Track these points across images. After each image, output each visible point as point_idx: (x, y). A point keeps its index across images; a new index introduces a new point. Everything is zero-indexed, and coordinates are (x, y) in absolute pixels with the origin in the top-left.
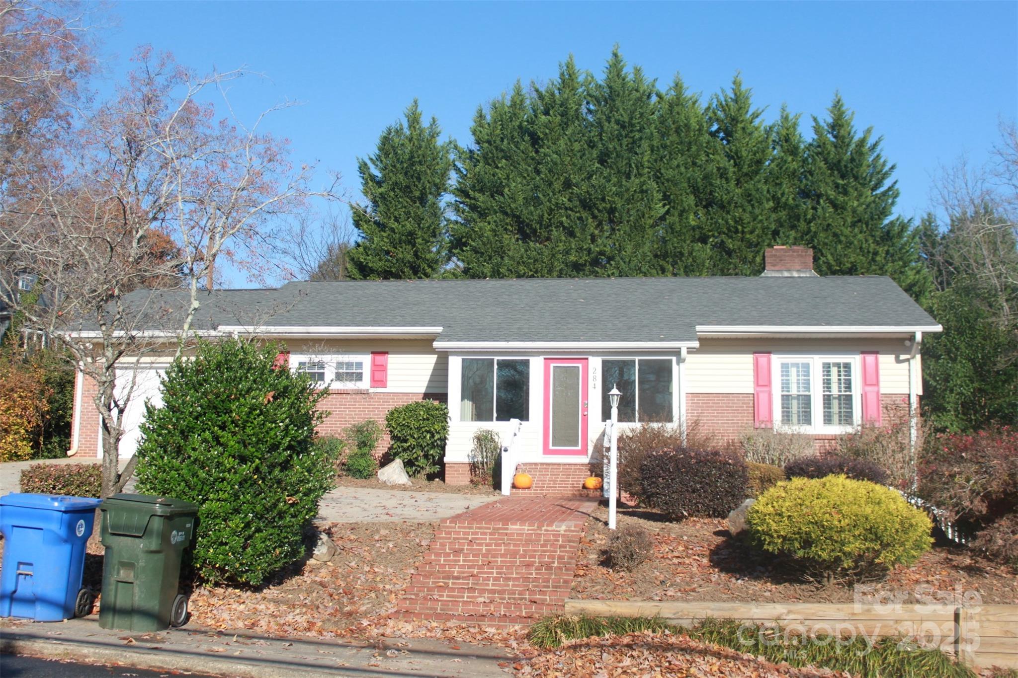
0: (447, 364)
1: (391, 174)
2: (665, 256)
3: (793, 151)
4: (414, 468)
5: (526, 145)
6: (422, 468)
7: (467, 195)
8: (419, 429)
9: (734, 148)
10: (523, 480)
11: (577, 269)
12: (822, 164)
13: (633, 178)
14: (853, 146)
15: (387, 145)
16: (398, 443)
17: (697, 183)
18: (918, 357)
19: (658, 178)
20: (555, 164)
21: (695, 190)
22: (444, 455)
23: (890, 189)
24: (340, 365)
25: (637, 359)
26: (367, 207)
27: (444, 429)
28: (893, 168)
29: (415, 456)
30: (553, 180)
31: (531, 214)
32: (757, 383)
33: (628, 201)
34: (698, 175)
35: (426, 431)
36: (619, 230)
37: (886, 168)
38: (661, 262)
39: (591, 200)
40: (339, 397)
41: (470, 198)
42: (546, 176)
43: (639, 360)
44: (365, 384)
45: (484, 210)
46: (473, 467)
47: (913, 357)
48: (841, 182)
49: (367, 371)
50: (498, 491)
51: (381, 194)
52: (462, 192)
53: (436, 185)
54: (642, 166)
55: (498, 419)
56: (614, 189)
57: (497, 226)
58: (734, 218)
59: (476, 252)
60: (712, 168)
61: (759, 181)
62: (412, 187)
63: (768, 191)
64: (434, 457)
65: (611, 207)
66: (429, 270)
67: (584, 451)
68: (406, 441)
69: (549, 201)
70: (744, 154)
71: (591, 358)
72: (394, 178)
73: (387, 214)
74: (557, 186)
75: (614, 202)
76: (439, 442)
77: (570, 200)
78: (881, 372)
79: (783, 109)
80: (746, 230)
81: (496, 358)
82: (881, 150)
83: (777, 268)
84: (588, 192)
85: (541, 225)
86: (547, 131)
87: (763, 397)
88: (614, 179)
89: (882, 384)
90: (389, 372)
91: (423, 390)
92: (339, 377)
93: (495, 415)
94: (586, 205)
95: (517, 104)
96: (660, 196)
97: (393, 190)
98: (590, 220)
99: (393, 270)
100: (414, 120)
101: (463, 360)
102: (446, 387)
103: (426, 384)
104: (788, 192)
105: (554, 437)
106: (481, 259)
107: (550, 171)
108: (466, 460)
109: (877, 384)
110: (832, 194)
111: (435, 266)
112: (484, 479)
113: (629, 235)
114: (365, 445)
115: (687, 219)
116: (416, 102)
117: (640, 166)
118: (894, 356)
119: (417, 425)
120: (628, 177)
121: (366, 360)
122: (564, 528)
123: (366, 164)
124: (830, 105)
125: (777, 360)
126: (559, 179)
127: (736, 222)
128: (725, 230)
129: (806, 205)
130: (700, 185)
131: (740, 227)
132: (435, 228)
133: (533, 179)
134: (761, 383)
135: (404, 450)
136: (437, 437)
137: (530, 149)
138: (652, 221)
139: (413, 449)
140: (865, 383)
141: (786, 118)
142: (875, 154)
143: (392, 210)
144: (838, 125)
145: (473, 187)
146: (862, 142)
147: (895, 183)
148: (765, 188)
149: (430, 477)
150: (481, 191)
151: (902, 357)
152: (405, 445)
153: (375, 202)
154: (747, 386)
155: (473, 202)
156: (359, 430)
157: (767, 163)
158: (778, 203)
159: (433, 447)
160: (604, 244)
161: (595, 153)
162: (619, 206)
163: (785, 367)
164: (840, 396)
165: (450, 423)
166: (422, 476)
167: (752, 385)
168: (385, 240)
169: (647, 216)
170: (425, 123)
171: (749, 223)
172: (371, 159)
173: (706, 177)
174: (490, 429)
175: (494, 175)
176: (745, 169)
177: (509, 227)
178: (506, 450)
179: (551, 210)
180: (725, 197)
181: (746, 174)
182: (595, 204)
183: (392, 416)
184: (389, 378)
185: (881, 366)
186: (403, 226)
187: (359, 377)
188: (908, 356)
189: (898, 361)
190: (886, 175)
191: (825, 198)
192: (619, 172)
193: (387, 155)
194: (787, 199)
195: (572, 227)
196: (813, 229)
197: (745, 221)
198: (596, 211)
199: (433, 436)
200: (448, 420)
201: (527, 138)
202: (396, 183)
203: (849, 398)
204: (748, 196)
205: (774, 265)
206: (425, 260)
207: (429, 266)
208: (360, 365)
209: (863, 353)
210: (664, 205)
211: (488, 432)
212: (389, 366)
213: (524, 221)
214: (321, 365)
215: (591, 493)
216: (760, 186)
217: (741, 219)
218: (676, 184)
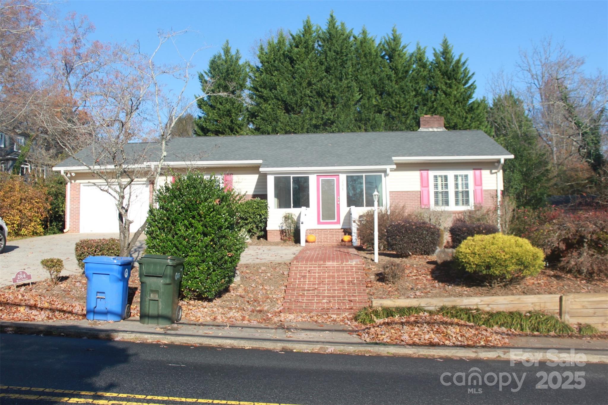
0: (266, 179)
2: (361, 120)
3: (424, 66)
4: (252, 233)
5: (287, 63)
6: (255, 233)
7: (257, 90)
8: (254, 213)
9: (394, 65)
10: (311, 238)
11: (316, 128)
12: (438, 72)
13: (343, 80)
14: (454, 63)
15: (214, 66)
16: (243, 221)
18: (501, 171)
19: (356, 80)
20: (303, 73)
21: (375, 86)
22: (266, 226)
23: (472, 85)
25: (364, 175)
26: (204, 97)
27: (266, 213)
28: (473, 74)
29: (252, 227)
30: (302, 82)
31: (291, 100)
32: (422, 186)
33: (341, 92)
34: (377, 78)
35: (258, 214)
36: (337, 107)
37: (470, 75)
38: (359, 124)
39: (322, 92)
41: (259, 92)
42: (299, 80)
43: (365, 176)
45: (267, 98)
46: (282, 232)
47: (499, 171)
48: (448, 81)
50: (298, 244)
52: (255, 88)
53: (240, 85)
54: (348, 74)
55: (294, 207)
56: (334, 86)
57: (274, 106)
58: (396, 100)
59: (263, 120)
60: (383, 75)
61: (407, 81)
62: (228, 86)
63: (412, 86)
64: (261, 227)
65: (333, 96)
66: (239, 130)
67: (338, 222)
68: (247, 219)
69: (301, 93)
70: (400, 68)
71: (340, 175)
72: (218, 82)
74: (304, 84)
75: (334, 93)
76: (264, 220)
77: (311, 92)
78: (483, 179)
79: (418, 44)
80: (401, 107)
81: (292, 176)
82: (468, 65)
83: (426, 127)
84: (321, 88)
85: (297, 105)
86: (298, 56)
87: (425, 193)
88: (334, 81)
89: (483, 185)
90: (234, 184)
91: (252, 193)
93: (292, 205)
94: (320, 94)
95: (281, 42)
96: (358, 90)
98: (322, 102)
99: (220, 130)
100: (227, 51)
101: (275, 177)
102: (266, 191)
103: (253, 190)
104: (423, 87)
105: (323, 215)
106: (266, 123)
107: (301, 77)
108: (278, 229)
109: (481, 185)
110: (444, 88)
111: (242, 127)
112: (289, 238)
113: (343, 110)
115: (371, 101)
116: (227, 42)
117: (347, 74)
118: (489, 171)
119: (253, 211)
120: (341, 80)
122: (354, 263)
123: (202, 75)
124: (441, 42)
125: (432, 174)
126: (305, 81)
127: (396, 102)
128: (391, 107)
129: (431, 93)
130: (377, 83)
131: (398, 105)
132: (241, 108)
133: (291, 81)
134: (424, 185)
135: (246, 224)
136: (263, 217)
137: (290, 65)
138: (354, 103)
139: (251, 223)
140: (476, 184)
141: (419, 49)
142: (465, 67)
144: (446, 52)
145: (260, 86)
146: (458, 61)
147: (474, 82)
149: (259, 238)
150: (265, 88)
151: (494, 171)
152: (246, 222)
154: (417, 187)
155: (260, 93)
157: (411, 72)
158: (417, 92)
159: (261, 222)
160: (329, 115)
161: (323, 67)
162: (337, 95)
163: (435, 177)
164: (463, 191)
165: (269, 210)
166: (255, 237)
167: (419, 186)
168: (215, 114)
169: (351, 100)
170: (233, 52)
171: (403, 103)
172: (205, 72)
173: (380, 80)
174: (290, 212)
175: (271, 80)
176: (400, 75)
177: (280, 107)
178: (302, 223)
179: (302, 97)
180: (390, 90)
181: (400, 78)
182: (324, 94)
185: (483, 176)
186: (225, 107)
188: (496, 171)
189: (491, 173)
190: (469, 78)
191: (440, 90)
192: (336, 77)
193: (214, 70)
194: (422, 91)
195: (313, 106)
196: (435, 106)
198: (325, 98)
199: (261, 216)
200: (268, 208)
201: (288, 60)
203: (467, 192)
204: (402, 88)
205: (425, 125)
206: (236, 124)
207: (239, 128)
209: (474, 169)
210: (360, 94)
211: (289, 214)
212: (234, 181)
213: (288, 103)
215: (347, 244)
216: (408, 84)
217: (399, 101)
218: (366, 83)
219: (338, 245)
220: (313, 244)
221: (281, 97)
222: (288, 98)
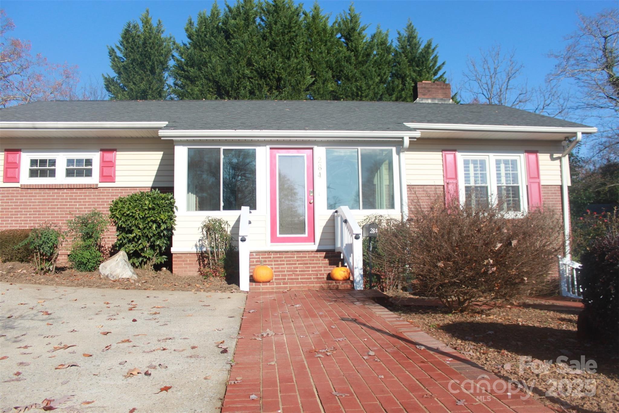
0: (173, 154)
1: (130, 53)
3: (388, 50)
4: (140, 259)
5: (221, 38)
6: (149, 259)
7: (183, 70)
8: (144, 218)
9: (354, 45)
10: (263, 273)
13: (292, 59)
14: (422, 47)
15: (128, 36)
16: (123, 234)
17: (332, 65)
18: (567, 156)
19: (309, 59)
20: (242, 48)
21: (331, 69)
22: (171, 245)
23: (441, 77)
24: (70, 162)
25: (359, 148)
26: (114, 77)
27: (171, 219)
28: (443, 64)
29: (141, 247)
30: (240, 59)
31: (226, 81)
32: (445, 176)
33: (290, 74)
34: (333, 60)
35: (152, 221)
36: (285, 91)
37: (438, 64)
39: (265, 72)
40: (69, 191)
41: (184, 71)
42: (236, 57)
44: (94, 179)
45: (194, 78)
46: (202, 257)
47: (565, 156)
48: (418, 69)
49: (96, 168)
50: (234, 286)
51: (123, 66)
52: (180, 67)
53: (161, 62)
54: (298, 52)
55: (225, 208)
56: (281, 65)
57: (203, 88)
58: (357, 86)
60: (341, 56)
61: (369, 66)
62: (145, 63)
63: (375, 71)
64: (160, 248)
65: (279, 77)
67: (312, 238)
68: (131, 232)
69: (238, 72)
70: (360, 49)
71: (316, 148)
72: (132, 57)
73: (128, 80)
74: (243, 63)
75: (281, 73)
76: (165, 232)
77: (251, 72)
78: (541, 168)
79: (378, 27)
80: (363, 95)
81: (222, 148)
82: (437, 53)
83: (426, 97)
84: (264, 66)
85: (232, 88)
86: (235, 29)
87: (451, 188)
88: (280, 60)
89: (542, 177)
90: (117, 168)
91: (150, 184)
92: (70, 173)
93: (222, 204)
94: (263, 75)
95: (214, 15)
96: (310, 71)
97: (132, 64)
98: (265, 86)
100: (146, 22)
101: (189, 149)
102: (173, 182)
103: (153, 178)
105: (281, 225)
107: (238, 53)
108: (194, 250)
109: (538, 177)
112: (215, 271)
113: (291, 95)
114: (91, 237)
115: (327, 86)
116: (147, 11)
117: (297, 51)
118: (549, 155)
119: (142, 215)
120: (289, 59)
121: (96, 157)
123: (113, 50)
124: (405, 26)
125: (461, 157)
126: (244, 59)
127: (357, 89)
130: (334, 66)
131: (360, 93)
132: (160, 90)
133: (226, 59)
134: (449, 176)
135: (130, 241)
136: (163, 227)
137: (225, 41)
138: (305, 87)
139: (139, 239)
140: (529, 176)
141: (380, 32)
142: (434, 55)
143: (131, 77)
144: (411, 38)
145: (187, 64)
146: (428, 46)
147: (444, 73)
148: (374, 69)
149: (157, 267)
150: (192, 66)
151: (555, 156)
152: (131, 236)
153: (119, 73)
154: (438, 179)
155: (186, 73)
156: (84, 222)
157: (372, 57)
158: (382, 79)
159: (160, 237)
161: (267, 43)
162: (284, 76)
163: (466, 162)
164: (507, 187)
165: (177, 213)
166: (149, 266)
167: (441, 177)
169: (302, 83)
170: (154, 23)
171: (365, 90)
172: (118, 47)
173: (338, 61)
174: (219, 218)
175: (200, 56)
176: (360, 59)
177: (211, 89)
178: (243, 240)
179: (239, 78)
180: (350, 74)
181: (360, 63)
182: (268, 75)
183: (115, 208)
184: (117, 173)
185: (540, 163)
186: (139, 87)
187: (89, 173)
188: (560, 155)
189: (552, 159)
190: (439, 68)
191: (409, 77)
192: (283, 55)
193: (128, 42)
194: (387, 77)
195: (253, 89)
196: (404, 96)
197: (363, 89)
198: (268, 80)
199: (159, 226)
200: (175, 209)
201: (222, 34)
202: (134, 60)
203: (516, 189)
204: (363, 74)
205: (424, 95)
208: (89, 162)
209: (525, 152)
210: (312, 77)
211: (215, 221)
212: (117, 162)
213: (221, 86)
214: (53, 162)
215: (341, 286)
216: (370, 68)
217: (361, 87)
218: (320, 64)
219: (322, 288)
220: (268, 285)
221: (212, 76)
222: (221, 78)
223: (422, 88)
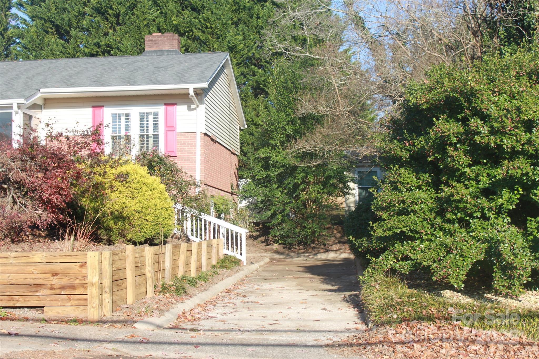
47: (198, 106)
78: (177, 117)
83: (153, 49)
89: (178, 126)
109: (174, 126)
118: (187, 106)
125: (109, 111)
140: (167, 126)
151: (193, 107)
177: (49, 30)
185: (177, 114)
189: (190, 109)
203: (157, 137)
205: (151, 47)
209: (166, 105)
213: (58, 25)
221: (48, 16)
222: (57, 18)
223: (149, 41)
